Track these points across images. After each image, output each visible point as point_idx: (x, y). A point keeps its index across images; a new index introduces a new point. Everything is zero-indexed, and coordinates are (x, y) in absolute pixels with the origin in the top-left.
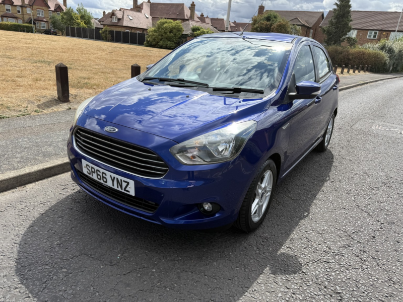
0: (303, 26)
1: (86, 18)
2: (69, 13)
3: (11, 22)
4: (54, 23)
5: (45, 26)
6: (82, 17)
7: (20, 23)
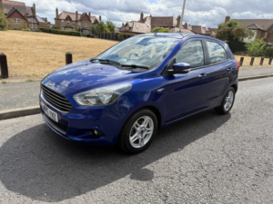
0: (259, 30)
1: (111, 27)
2: (101, 25)
3: (69, 30)
4: (93, 31)
5: (87, 32)
6: (109, 27)
7: (74, 31)
